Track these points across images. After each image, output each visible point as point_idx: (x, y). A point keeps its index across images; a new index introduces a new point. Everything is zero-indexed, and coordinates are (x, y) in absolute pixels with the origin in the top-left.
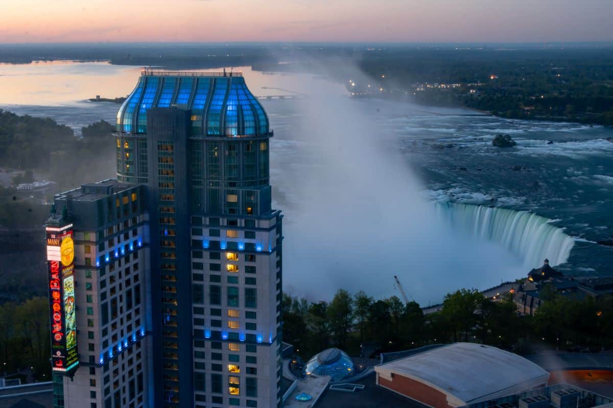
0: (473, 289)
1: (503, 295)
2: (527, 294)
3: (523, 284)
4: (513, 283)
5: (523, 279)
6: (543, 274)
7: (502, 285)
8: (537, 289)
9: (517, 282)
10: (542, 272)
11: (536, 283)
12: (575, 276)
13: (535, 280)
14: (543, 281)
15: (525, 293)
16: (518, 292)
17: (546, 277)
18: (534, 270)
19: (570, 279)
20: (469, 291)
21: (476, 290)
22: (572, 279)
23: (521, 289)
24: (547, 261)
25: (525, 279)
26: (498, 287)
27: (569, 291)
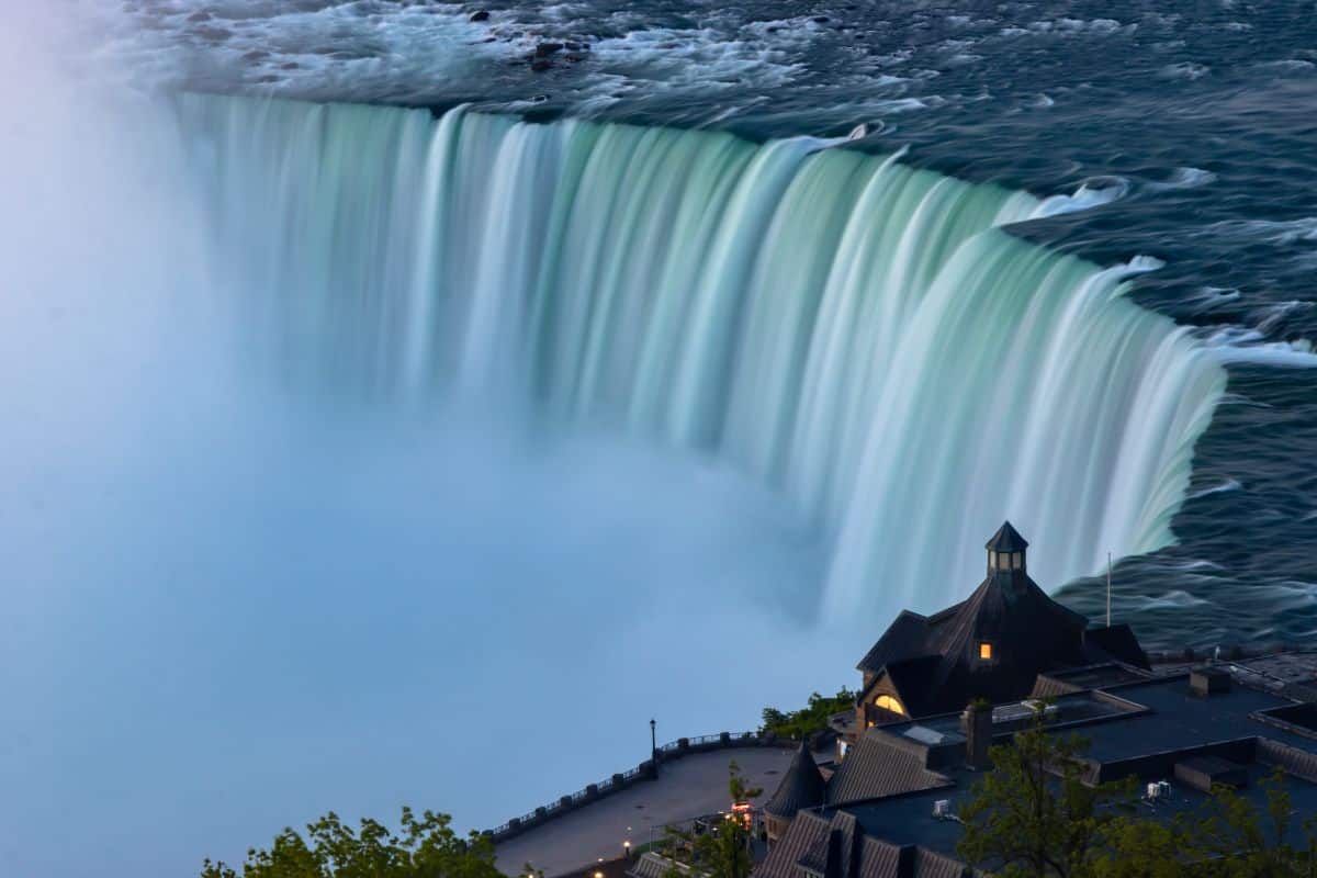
0: (407, 816)
1: (660, 846)
2: (860, 830)
3: (827, 742)
4: (746, 742)
5: (821, 706)
6: (986, 652)
7: (660, 766)
8: (933, 778)
9: (778, 731)
10: (981, 638)
11: (932, 736)
12: (1238, 656)
13: (921, 706)
14: (982, 714)
15: (846, 821)
16: (789, 813)
17: (1009, 682)
18: (908, 624)
19: (1199, 683)
20: (373, 830)
21: (431, 819)
22: (1222, 685)
23: (812, 789)
24: (1010, 542)
25: (844, 700)
26: (622, 784)
27: (1202, 780)
